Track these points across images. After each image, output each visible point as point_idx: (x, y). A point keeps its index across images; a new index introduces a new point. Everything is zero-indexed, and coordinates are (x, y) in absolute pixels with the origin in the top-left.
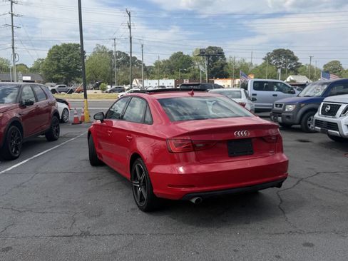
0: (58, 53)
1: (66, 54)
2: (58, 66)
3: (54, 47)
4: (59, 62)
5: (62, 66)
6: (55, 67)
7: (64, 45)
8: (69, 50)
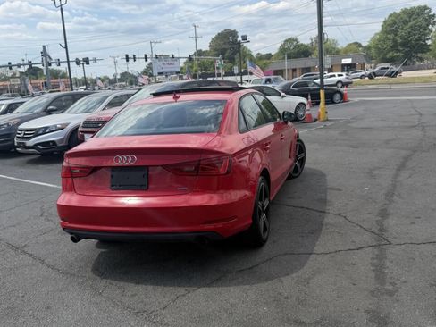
0: (395, 23)
1: (406, 23)
2: (394, 41)
3: (391, 16)
4: (396, 35)
5: (399, 41)
6: (390, 43)
7: (405, 11)
8: (410, 17)
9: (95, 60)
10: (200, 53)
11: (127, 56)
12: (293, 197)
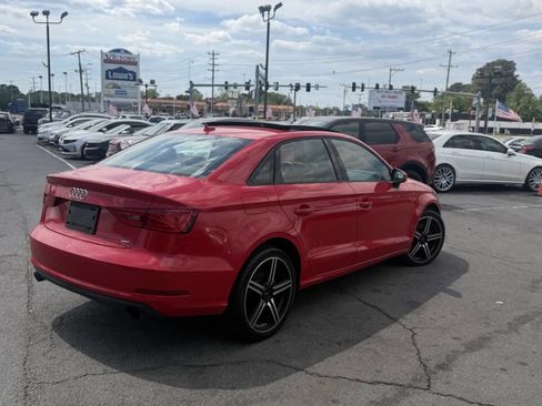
9: (317, 87)
10: (458, 87)
11: (354, 84)
12: (380, 291)
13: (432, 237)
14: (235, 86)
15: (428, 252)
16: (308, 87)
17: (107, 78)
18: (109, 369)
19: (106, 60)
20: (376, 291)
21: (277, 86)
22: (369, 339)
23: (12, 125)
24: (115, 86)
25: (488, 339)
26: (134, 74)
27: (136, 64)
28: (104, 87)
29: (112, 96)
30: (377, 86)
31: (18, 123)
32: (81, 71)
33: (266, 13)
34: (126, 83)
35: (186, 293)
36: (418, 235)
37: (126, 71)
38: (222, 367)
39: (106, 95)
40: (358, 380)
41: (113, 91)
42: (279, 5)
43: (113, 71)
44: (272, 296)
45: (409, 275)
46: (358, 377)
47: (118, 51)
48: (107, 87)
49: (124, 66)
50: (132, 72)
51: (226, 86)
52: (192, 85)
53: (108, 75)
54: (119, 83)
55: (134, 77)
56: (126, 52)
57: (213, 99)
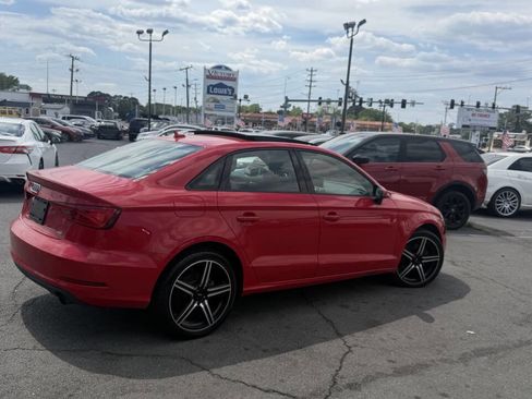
9: (413, 103)
11: (453, 102)
12: (347, 307)
13: (427, 259)
14: (329, 102)
15: (422, 274)
16: (404, 104)
17: (208, 92)
18: (39, 346)
19: (209, 77)
20: (342, 306)
21: (371, 102)
22: (298, 351)
23: (120, 132)
24: (215, 101)
25: (427, 366)
26: (233, 90)
27: (235, 80)
28: (206, 101)
29: (211, 110)
30: (478, 105)
31: (125, 132)
32: (188, 86)
33: (350, 29)
34: (225, 98)
35: (104, 285)
36: (410, 255)
37: (226, 87)
38: (135, 358)
39: (207, 109)
40: (255, 387)
41: (212, 105)
42: (364, 21)
43: (214, 86)
44: (207, 298)
45: (393, 295)
46: (256, 383)
47: (219, 67)
48: (208, 101)
49: (225, 82)
50: (230, 88)
51: (320, 102)
52: (287, 100)
53: (209, 90)
54: (219, 97)
55: (232, 93)
56: (227, 68)
57: (308, 114)
